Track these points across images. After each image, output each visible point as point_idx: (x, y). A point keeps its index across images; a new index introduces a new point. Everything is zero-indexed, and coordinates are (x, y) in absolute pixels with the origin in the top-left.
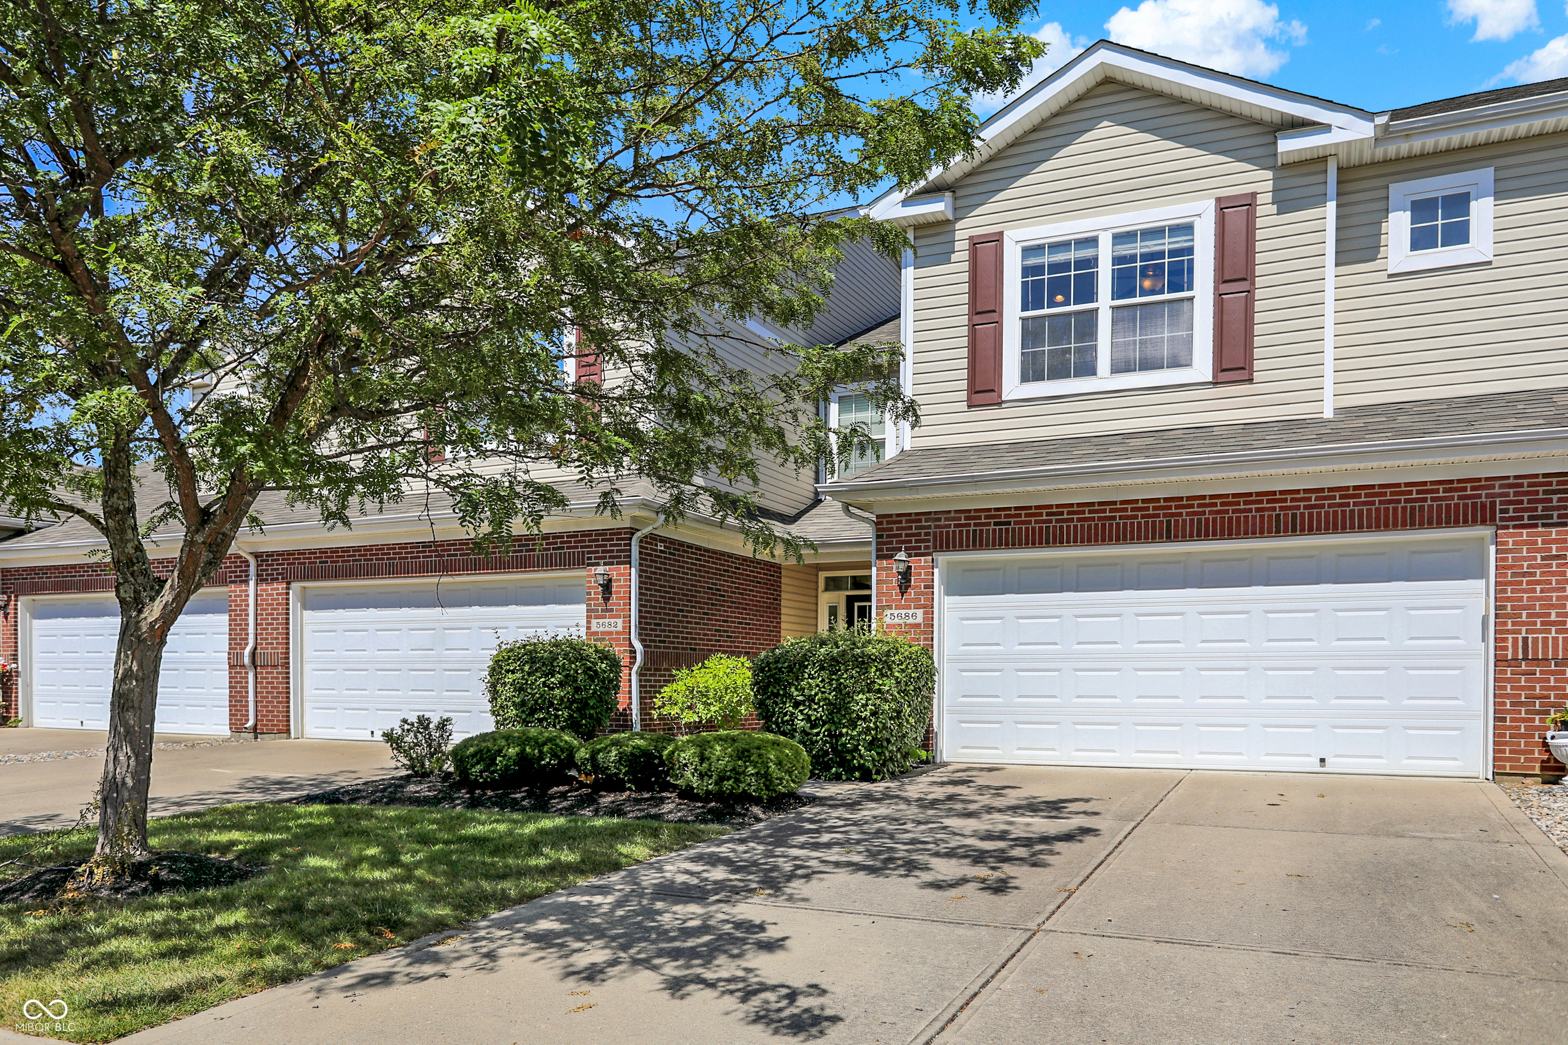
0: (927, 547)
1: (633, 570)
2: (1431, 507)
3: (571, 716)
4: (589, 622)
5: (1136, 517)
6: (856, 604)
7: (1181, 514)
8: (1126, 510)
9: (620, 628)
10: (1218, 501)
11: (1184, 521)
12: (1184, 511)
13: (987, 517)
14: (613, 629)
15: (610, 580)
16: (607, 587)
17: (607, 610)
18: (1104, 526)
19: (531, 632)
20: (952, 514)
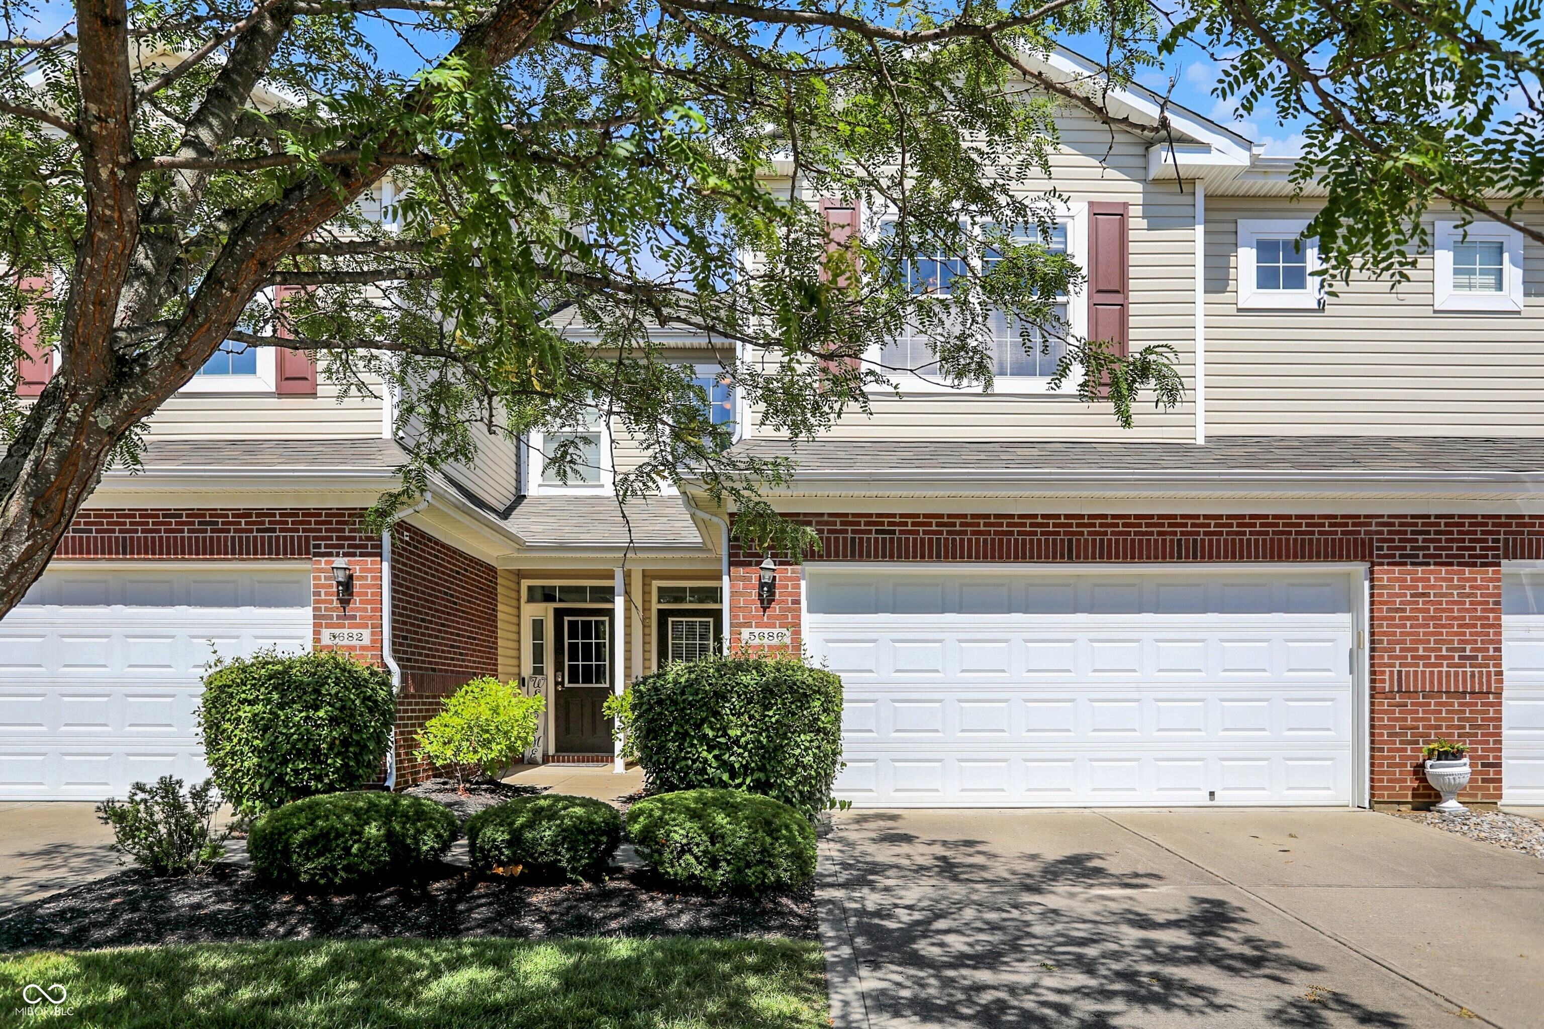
1: (386, 566)
2: (1319, 540)
3: (345, 765)
4: (317, 633)
5: (1035, 533)
6: (566, 619)
7: (1082, 533)
8: (1024, 525)
9: (367, 640)
10: (1120, 522)
11: (1086, 540)
12: (1085, 530)
14: (355, 642)
15: (351, 577)
16: (347, 587)
18: (1001, 541)
19: (267, 644)
20: (826, 518)
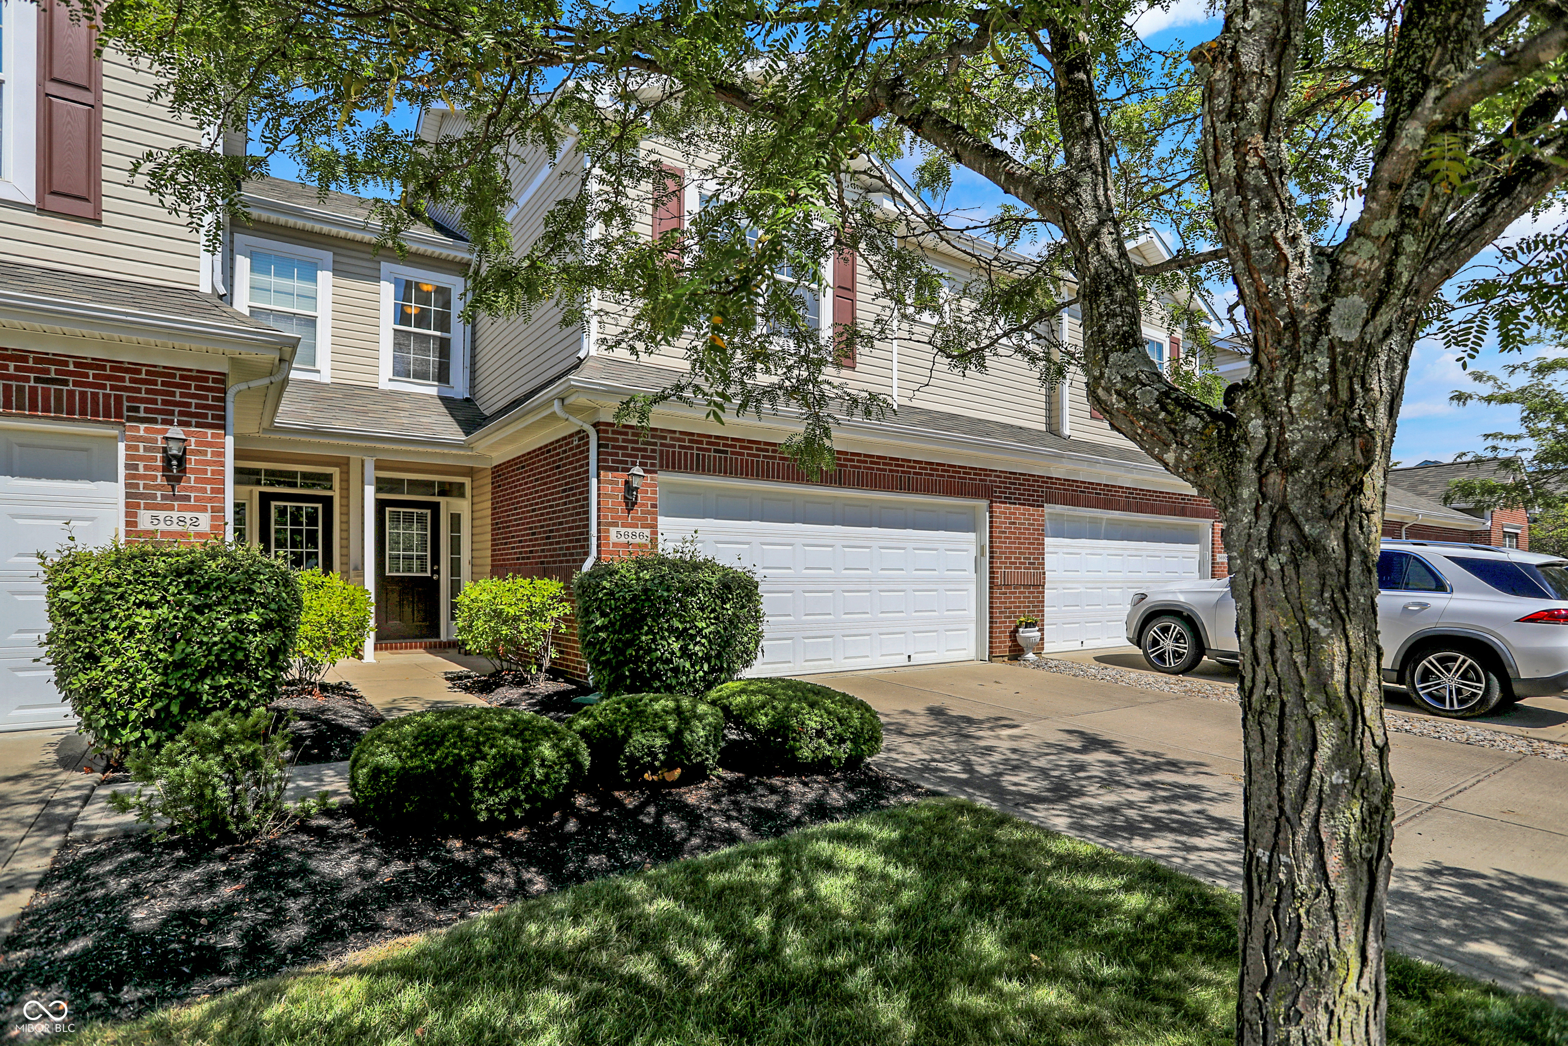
0: (653, 465)
13: (708, 443)
17: (174, 497)
